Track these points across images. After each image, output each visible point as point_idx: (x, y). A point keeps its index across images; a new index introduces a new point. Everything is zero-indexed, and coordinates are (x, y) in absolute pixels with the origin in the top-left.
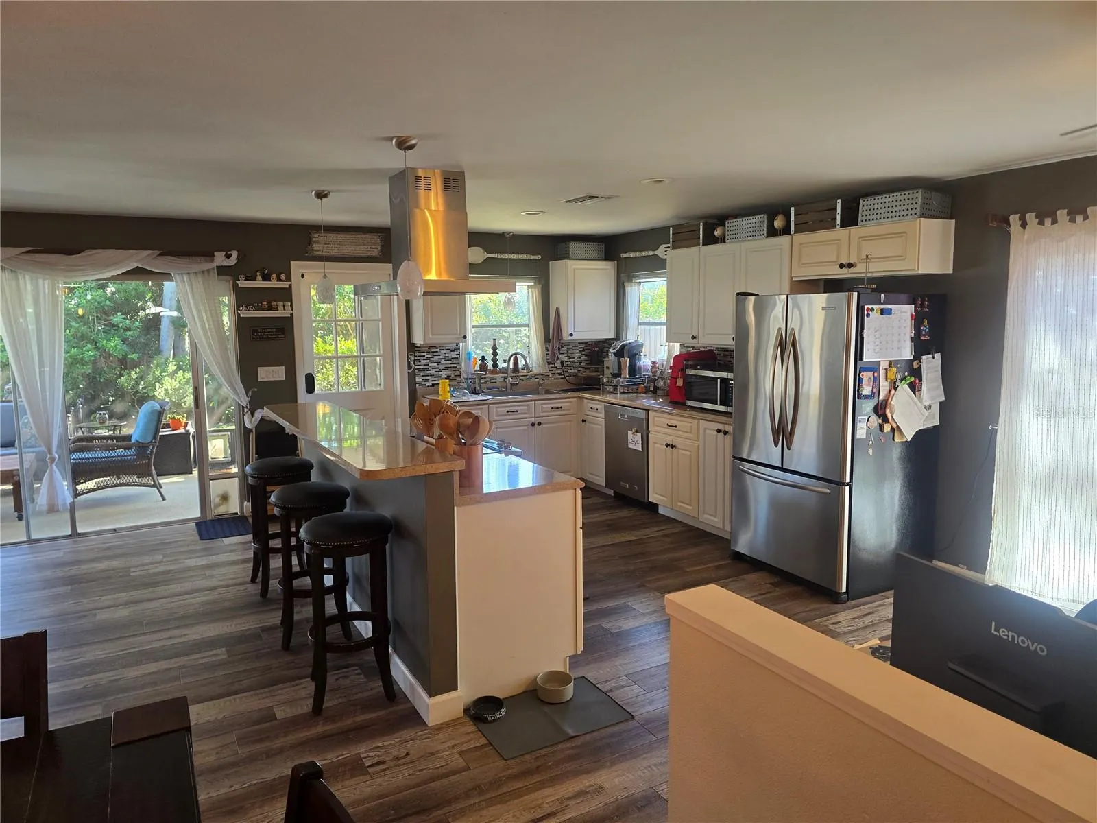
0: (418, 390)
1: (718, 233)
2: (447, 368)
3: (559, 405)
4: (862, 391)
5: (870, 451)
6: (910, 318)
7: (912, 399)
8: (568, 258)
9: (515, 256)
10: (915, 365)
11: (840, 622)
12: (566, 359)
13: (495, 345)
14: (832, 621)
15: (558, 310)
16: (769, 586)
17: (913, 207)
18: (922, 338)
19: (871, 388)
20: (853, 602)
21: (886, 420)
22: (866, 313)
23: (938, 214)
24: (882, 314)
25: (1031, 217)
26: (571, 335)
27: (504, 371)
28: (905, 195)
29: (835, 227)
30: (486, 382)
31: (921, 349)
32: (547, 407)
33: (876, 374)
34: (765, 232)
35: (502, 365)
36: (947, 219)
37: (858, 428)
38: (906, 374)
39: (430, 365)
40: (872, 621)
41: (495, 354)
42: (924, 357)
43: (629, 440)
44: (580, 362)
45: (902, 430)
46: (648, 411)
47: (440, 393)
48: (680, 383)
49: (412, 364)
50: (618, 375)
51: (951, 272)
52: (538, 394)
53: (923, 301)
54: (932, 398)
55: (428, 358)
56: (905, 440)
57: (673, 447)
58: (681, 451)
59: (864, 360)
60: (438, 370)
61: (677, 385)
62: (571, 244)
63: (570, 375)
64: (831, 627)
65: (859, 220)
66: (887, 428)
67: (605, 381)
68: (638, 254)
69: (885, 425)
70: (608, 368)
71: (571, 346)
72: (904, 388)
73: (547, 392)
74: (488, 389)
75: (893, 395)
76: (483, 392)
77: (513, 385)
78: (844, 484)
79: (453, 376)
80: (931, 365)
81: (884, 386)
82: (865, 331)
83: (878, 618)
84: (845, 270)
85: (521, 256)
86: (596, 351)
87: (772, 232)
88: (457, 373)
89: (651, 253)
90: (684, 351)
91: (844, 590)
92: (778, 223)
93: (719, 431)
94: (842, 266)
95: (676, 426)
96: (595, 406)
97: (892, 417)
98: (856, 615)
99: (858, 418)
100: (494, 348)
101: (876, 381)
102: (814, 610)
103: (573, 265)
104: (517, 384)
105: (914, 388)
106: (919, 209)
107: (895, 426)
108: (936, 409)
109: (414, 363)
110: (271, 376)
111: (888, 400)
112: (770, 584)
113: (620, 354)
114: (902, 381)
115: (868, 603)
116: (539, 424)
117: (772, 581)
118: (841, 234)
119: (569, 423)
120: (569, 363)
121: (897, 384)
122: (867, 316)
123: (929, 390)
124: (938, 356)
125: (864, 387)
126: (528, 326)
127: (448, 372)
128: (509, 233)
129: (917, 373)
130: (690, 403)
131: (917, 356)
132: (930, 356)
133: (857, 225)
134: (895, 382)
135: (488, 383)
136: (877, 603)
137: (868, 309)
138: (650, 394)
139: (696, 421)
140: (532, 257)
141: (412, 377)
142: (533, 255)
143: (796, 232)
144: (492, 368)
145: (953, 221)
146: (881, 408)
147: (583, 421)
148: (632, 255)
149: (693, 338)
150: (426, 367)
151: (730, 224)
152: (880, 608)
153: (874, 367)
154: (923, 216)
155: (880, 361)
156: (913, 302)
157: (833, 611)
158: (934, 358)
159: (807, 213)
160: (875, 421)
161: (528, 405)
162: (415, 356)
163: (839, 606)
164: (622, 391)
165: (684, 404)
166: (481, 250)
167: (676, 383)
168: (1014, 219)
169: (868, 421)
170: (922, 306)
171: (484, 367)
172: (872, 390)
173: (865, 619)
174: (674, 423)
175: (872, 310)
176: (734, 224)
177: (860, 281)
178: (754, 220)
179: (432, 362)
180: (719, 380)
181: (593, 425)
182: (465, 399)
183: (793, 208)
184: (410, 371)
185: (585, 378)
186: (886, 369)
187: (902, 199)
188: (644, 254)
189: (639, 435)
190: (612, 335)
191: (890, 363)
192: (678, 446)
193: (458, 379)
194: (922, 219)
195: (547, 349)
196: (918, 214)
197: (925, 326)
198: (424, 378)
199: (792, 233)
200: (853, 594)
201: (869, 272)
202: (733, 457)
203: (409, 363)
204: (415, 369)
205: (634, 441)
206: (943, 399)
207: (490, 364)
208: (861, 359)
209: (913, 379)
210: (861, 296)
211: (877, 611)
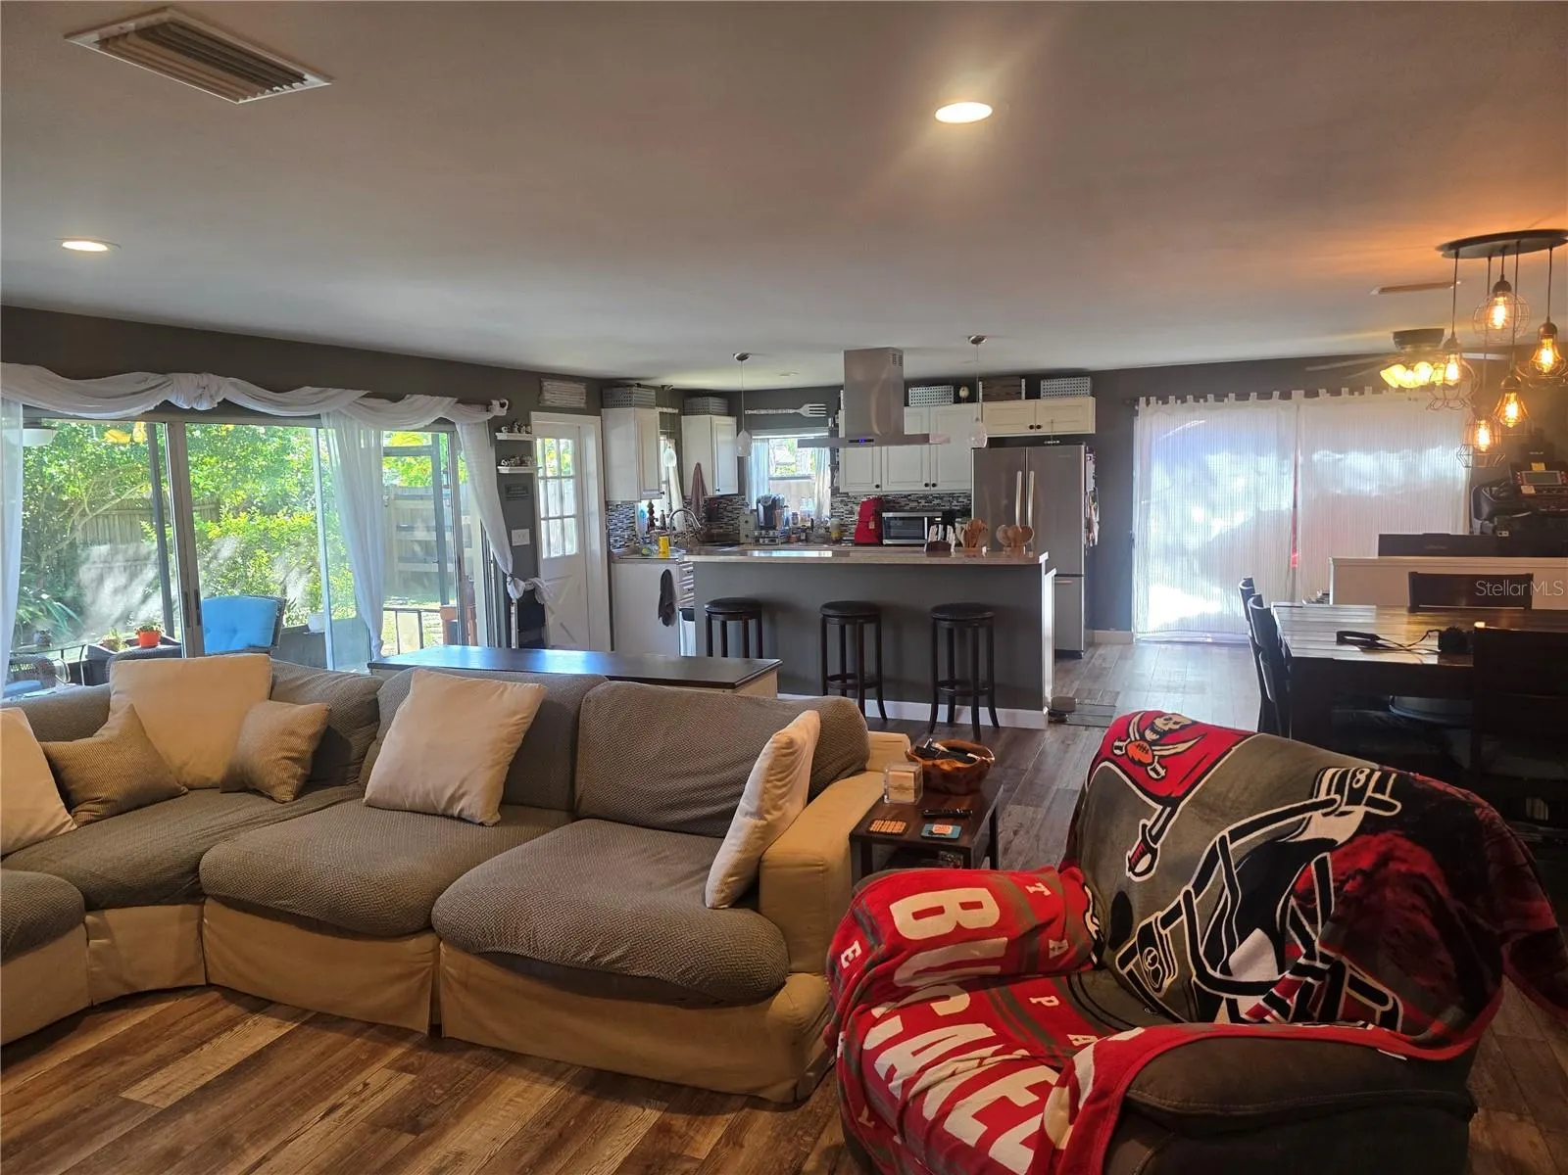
2: (627, 528)
8: (709, 413)
15: (699, 465)
17: (1084, 388)
25: (1153, 399)
26: (718, 490)
28: (1077, 380)
29: (1020, 398)
34: (952, 400)
39: (618, 524)
55: (616, 518)
60: (622, 530)
62: (710, 399)
65: (1041, 394)
68: (771, 411)
79: (631, 536)
84: (1034, 431)
86: (715, 508)
87: (958, 400)
88: (634, 533)
89: (792, 410)
92: (964, 393)
94: (1031, 427)
103: (715, 420)
109: (608, 522)
110: (521, 540)
113: (773, 507)
118: (1027, 404)
127: (629, 532)
128: (668, 387)
130: (886, 542)
133: (1039, 398)
140: (672, 411)
142: (673, 409)
143: (984, 400)
145: (1096, 398)
148: (763, 412)
149: (877, 486)
151: (913, 391)
154: (1091, 395)
159: (994, 387)
168: (1142, 400)
176: (917, 391)
177: (1048, 438)
178: (938, 389)
179: (619, 521)
180: (926, 519)
183: (979, 383)
184: (606, 532)
187: (1075, 383)
188: (780, 412)
190: (735, 491)
194: (1092, 397)
196: (1089, 393)
198: (615, 538)
199: (980, 401)
201: (1055, 432)
204: (609, 529)
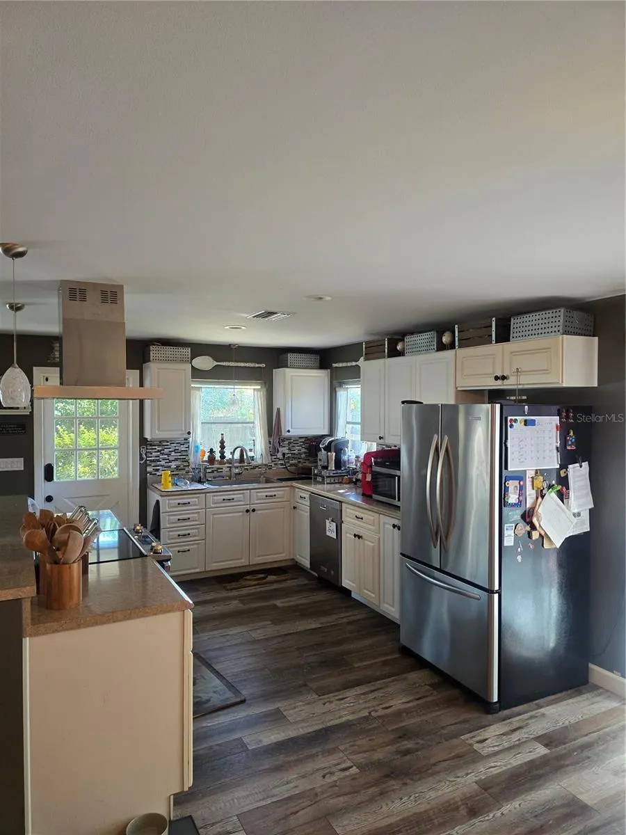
0: (148, 479)
1: (399, 347)
2: (176, 460)
3: (273, 494)
4: (508, 499)
5: (519, 558)
6: (555, 429)
7: (558, 505)
8: (287, 367)
9: (242, 364)
10: (562, 474)
11: (486, 740)
12: (287, 451)
13: (222, 439)
14: (479, 738)
15: (278, 410)
16: (428, 687)
17: (556, 324)
18: (569, 448)
19: (517, 496)
20: (506, 712)
21: (533, 527)
22: (509, 424)
23: (583, 332)
24: (525, 425)
26: (289, 431)
27: (230, 461)
28: (549, 313)
29: (491, 343)
30: (213, 472)
31: (568, 458)
32: (262, 496)
33: (522, 483)
34: (435, 347)
35: (228, 455)
36: (590, 336)
37: (506, 535)
38: (554, 482)
39: (161, 456)
40: (519, 740)
41: (223, 447)
42: (570, 466)
43: (327, 529)
44: (300, 454)
45: (550, 536)
46: (341, 502)
47: (162, 483)
48: (369, 478)
49: (144, 456)
50: (325, 468)
51: (596, 386)
52: (259, 482)
53: (568, 412)
54: (580, 506)
55: (159, 451)
56: (554, 547)
57: (359, 537)
58: (366, 542)
59: (509, 470)
60: (168, 461)
61: (367, 480)
62: (289, 355)
63: (291, 465)
64: (476, 746)
65: (511, 335)
66: (535, 535)
67: (316, 472)
68: (344, 364)
69: (534, 533)
70: (320, 460)
71: (291, 441)
72: (552, 496)
73: (267, 481)
74: (214, 478)
75: (540, 503)
76: (208, 480)
77: (236, 474)
78: (491, 592)
79: (182, 466)
80: (579, 474)
81: (531, 494)
82: (509, 441)
83: (526, 736)
84: (499, 382)
85: (247, 365)
86: (313, 445)
87: (441, 347)
88: (186, 464)
89: (354, 364)
90: (380, 448)
91: (495, 699)
93: (394, 526)
94: (497, 378)
95: (362, 519)
96: (303, 495)
97: (540, 525)
98: (507, 729)
99: (506, 526)
100: (222, 442)
101: (522, 489)
102: (464, 721)
103: (289, 372)
104: (240, 474)
105: (561, 496)
106: (561, 327)
107: (543, 533)
108: (586, 516)
109: (146, 454)
110: (10, 466)
111: (535, 508)
112: (429, 685)
113: (328, 449)
114: (549, 489)
115: (519, 714)
116: (254, 510)
117: (433, 681)
118: (495, 349)
119: (282, 510)
120: (290, 455)
121: (544, 492)
122: (511, 427)
123: (577, 498)
124: (585, 465)
125: (510, 495)
126: (253, 423)
127: (178, 463)
128: (234, 345)
129: (564, 482)
130: (375, 496)
131: (564, 466)
132: (578, 465)
133: (509, 341)
134: (542, 491)
135: (215, 472)
136: (529, 714)
137: (511, 420)
138: (352, 485)
139: (378, 515)
140: (257, 365)
141: (143, 467)
142: (258, 363)
143: (459, 346)
144: (219, 459)
145: (596, 339)
146: (529, 517)
147: (294, 508)
148: (341, 365)
149: (381, 438)
150: (157, 458)
151: (408, 339)
152: (530, 721)
153: (520, 477)
154: (566, 333)
155: (525, 471)
156: (559, 414)
157: (483, 724)
158: (581, 466)
159: (468, 330)
160: (523, 528)
161: (243, 493)
162: (147, 449)
163: (490, 717)
164: (328, 482)
165: (371, 497)
166: (210, 358)
167: (366, 478)
169: (515, 528)
170: (567, 417)
171: (212, 460)
172: (519, 498)
173: (513, 736)
174: (360, 515)
175: (516, 421)
176: (411, 339)
177: (512, 392)
178: (426, 336)
179: (163, 454)
180: (397, 478)
181: (303, 513)
182: (184, 488)
183: (456, 326)
184: (142, 462)
185: (302, 468)
186: (532, 478)
187: (547, 317)
188: (349, 364)
189: (335, 524)
190: (326, 432)
191: (536, 472)
192: (364, 537)
193: (187, 469)
194: (564, 336)
195: (270, 443)
196: (561, 331)
197: (571, 437)
198: (155, 468)
199: (457, 347)
200: (505, 703)
201: (520, 384)
202: (401, 554)
203: (141, 455)
204: (146, 460)
205: (331, 529)
206: (593, 506)
207: (218, 456)
208: (506, 468)
209: (559, 487)
210: (504, 407)
211: (527, 725)
